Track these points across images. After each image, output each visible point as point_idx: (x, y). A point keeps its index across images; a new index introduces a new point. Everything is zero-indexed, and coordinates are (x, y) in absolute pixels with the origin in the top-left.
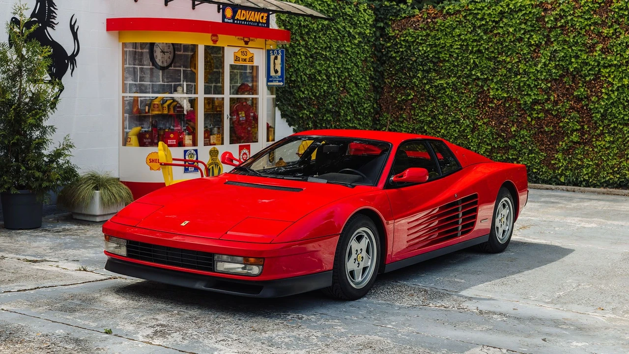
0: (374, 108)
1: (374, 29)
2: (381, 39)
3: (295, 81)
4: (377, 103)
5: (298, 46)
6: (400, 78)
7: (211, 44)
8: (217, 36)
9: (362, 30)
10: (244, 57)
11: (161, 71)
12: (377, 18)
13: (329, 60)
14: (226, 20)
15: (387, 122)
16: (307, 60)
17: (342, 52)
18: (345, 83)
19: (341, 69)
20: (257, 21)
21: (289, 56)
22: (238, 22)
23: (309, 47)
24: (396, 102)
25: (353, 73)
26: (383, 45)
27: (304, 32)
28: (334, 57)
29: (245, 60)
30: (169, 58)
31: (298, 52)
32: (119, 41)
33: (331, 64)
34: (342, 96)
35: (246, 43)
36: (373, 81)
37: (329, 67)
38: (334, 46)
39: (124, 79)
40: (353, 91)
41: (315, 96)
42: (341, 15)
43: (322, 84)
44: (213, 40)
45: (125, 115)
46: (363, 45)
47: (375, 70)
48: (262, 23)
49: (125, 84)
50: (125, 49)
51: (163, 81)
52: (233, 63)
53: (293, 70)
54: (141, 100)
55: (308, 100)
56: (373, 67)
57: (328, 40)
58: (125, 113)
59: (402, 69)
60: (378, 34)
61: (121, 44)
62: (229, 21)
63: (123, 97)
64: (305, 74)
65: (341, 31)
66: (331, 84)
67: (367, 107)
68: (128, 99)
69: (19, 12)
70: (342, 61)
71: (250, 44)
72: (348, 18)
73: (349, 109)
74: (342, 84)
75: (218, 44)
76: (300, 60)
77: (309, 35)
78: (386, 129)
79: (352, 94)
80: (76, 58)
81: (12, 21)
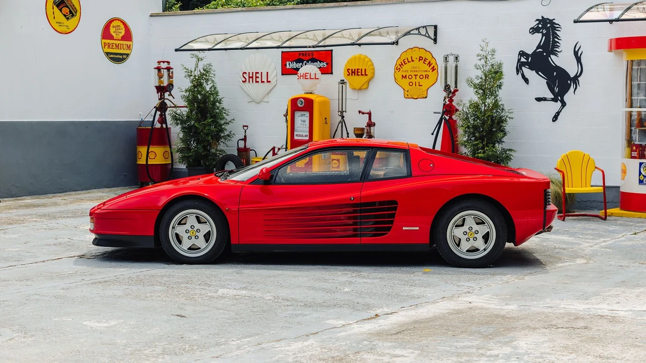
39: (630, 94)
50: (635, 67)
61: (627, 61)
63: (628, 112)
80: (579, 79)
81: (519, 54)
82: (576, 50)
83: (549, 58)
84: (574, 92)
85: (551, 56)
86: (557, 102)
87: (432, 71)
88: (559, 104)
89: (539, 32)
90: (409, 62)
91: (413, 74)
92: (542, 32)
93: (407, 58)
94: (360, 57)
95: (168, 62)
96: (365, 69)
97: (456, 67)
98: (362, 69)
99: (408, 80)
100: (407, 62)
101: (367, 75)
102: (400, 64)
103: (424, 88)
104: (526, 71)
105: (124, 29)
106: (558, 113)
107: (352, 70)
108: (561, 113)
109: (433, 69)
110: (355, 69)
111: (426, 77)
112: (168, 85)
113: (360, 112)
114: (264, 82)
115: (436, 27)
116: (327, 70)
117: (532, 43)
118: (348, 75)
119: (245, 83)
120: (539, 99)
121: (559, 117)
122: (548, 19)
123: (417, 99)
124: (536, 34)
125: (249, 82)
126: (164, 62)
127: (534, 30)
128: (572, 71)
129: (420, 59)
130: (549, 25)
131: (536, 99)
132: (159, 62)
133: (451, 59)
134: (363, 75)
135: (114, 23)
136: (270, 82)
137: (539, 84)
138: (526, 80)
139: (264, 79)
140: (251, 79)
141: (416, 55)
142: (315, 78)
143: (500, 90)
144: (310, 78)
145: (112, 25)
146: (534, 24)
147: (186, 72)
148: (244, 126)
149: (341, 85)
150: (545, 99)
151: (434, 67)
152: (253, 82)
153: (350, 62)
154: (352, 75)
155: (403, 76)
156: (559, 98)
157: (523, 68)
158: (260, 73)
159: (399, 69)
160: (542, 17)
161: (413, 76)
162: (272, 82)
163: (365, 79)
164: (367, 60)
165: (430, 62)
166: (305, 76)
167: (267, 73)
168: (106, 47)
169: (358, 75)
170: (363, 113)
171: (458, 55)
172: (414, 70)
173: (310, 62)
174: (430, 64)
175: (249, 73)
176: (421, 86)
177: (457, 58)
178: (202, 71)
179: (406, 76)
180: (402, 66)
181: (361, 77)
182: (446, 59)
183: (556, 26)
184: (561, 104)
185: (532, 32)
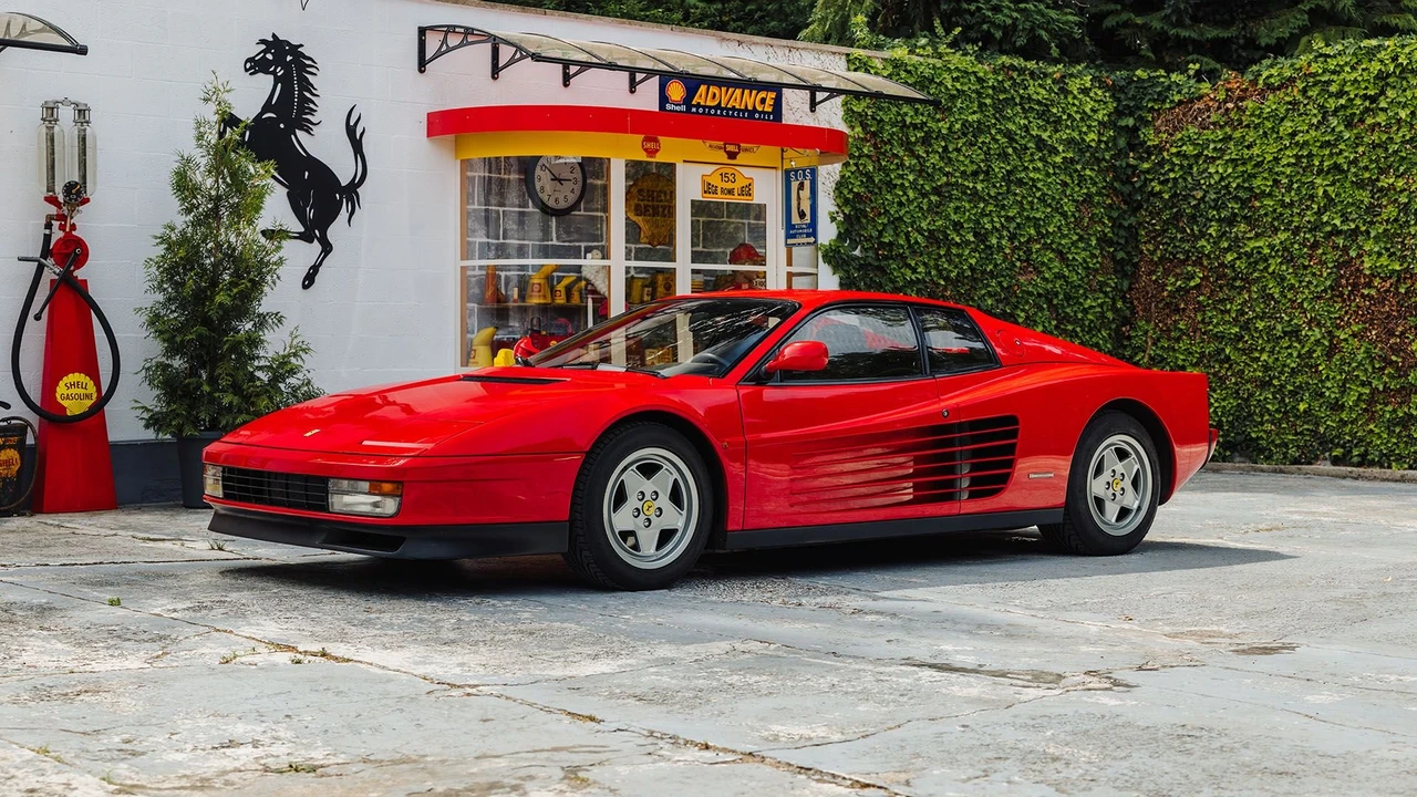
0: (1114, 309)
1: (1111, 133)
2: (1131, 155)
3: (891, 244)
4: (1124, 298)
5: (898, 169)
6: (1172, 239)
7: (642, 157)
8: (656, 141)
9: (1075, 135)
10: (729, 186)
11: (554, 219)
12: (1121, 108)
13: (982, 199)
14: (668, 107)
15: (1146, 342)
16: (926, 200)
17: (1020, 183)
18: (1029, 252)
19: (1018, 221)
20: (750, 108)
21: (876, 190)
22: (701, 110)
23: (929, 171)
24: (1165, 294)
25: (1050, 230)
26: (1135, 168)
27: (913, 139)
28: (999, 194)
29: (730, 192)
30: (572, 191)
31: (899, 182)
32: (456, 158)
33: (990, 208)
34: (1022, 279)
35: (732, 155)
36: (1112, 250)
37: (983, 214)
38: (997, 170)
39: (466, 232)
40: (1050, 269)
41: (947, 279)
42: (1018, 100)
43: (967, 252)
44: (646, 150)
45: (471, 305)
46: (1079, 167)
47: (1116, 225)
48: (763, 112)
49: (469, 243)
50: (469, 174)
51: (558, 239)
52: (699, 197)
53: (886, 221)
54: (506, 276)
55: (927, 287)
56: (1110, 218)
57: (982, 157)
58: (468, 302)
59: (1177, 217)
60: (1122, 142)
61: (459, 161)
62: (677, 108)
63: (463, 269)
64: (920, 231)
65: (1017, 137)
66: (992, 254)
67: (1091, 307)
68: (477, 272)
69: (215, 96)
70: (1021, 203)
71: (741, 159)
72: (1036, 107)
73: (1042, 309)
74: (1021, 253)
75: (660, 158)
76: (904, 199)
77: (930, 145)
78: (1143, 357)
79: (1047, 276)
80: (359, 190)
82: (352, 124)
83: (293, 137)
84: (349, 221)
85: (297, 131)
86: (310, 241)
88: (316, 247)
89: (267, 72)
92: (274, 73)
97: (83, 137)
106: (315, 269)
108: (320, 270)
117: (252, 96)
121: (318, 278)
122: (288, 43)
124: (260, 74)
127: (256, 66)
128: (343, 168)
130: (289, 58)
131: (263, 233)
146: (255, 50)
156: (317, 232)
160: (274, 36)
171: (85, 105)
177: (82, 113)
182: (50, 112)
183: (308, 62)
184: (320, 248)
185: (250, 69)
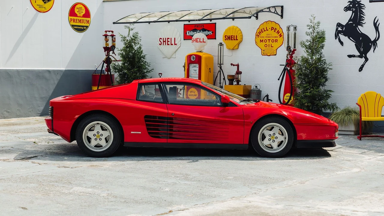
80: (377, 42)
81: (337, 25)
82: (375, 22)
83: (357, 28)
84: (374, 51)
85: (358, 26)
87: (280, 37)
88: (363, 59)
89: (350, 10)
90: (265, 31)
91: (267, 39)
93: (264, 28)
94: (233, 28)
95: (112, 32)
96: (236, 36)
97: (295, 34)
98: (234, 36)
99: (264, 43)
100: (263, 31)
101: (237, 40)
102: (259, 32)
103: (274, 48)
104: (342, 37)
105: (85, 10)
107: (228, 36)
108: (364, 66)
109: (280, 36)
110: (230, 36)
111: (276, 41)
112: (111, 47)
113: (232, 64)
114: (172, 44)
115: (282, 7)
116: (212, 37)
117: (345, 17)
118: (225, 40)
119: (161, 46)
120: (350, 56)
121: (363, 68)
122: (356, 1)
123: (270, 56)
124: (348, 11)
125: (163, 45)
126: (109, 31)
127: (347, 9)
128: (372, 36)
129: (272, 29)
130: (357, 5)
131: (348, 56)
132: (106, 31)
133: (292, 29)
134: (235, 40)
135: (78, 6)
136: (176, 44)
137: (350, 46)
138: (342, 43)
139: (173, 43)
140: (164, 43)
141: (269, 26)
142: (203, 42)
143: (322, 50)
144: (200, 42)
145: (76, 7)
147: (122, 38)
148: (159, 74)
149: (220, 47)
150: (354, 56)
151: (281, 34)
152: (166, 44)
153: (227, 31)
154: (228, 40)
155: (261, 40)
156: (364, 55)
157: (340, 35)
158: (170, 39)
159: (259, 35)
161: (267, 40)
162: (178, 45)
163: (236, 42)
164: (237, 29)
165: (278, 31)
166: (196, 40)
167: (175, 38)
168: (72, 21)
169: (232, 40)
170: (234, 65)
171: (296, 26)
172: (268, 36)
173: (201, 31)
174: (278, 32)
175: (163, 38)
176: (273, 47)
177: (295, 28)
178: (132, 37)
179: (263, 40)
180: (260, 33)
181: (233, 41)
182: (288, 29)
183: (362, 6)
184: (365, 60)
185: (345, 10)
